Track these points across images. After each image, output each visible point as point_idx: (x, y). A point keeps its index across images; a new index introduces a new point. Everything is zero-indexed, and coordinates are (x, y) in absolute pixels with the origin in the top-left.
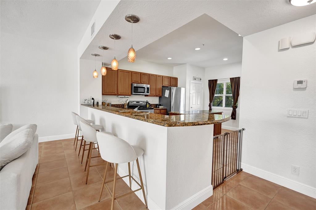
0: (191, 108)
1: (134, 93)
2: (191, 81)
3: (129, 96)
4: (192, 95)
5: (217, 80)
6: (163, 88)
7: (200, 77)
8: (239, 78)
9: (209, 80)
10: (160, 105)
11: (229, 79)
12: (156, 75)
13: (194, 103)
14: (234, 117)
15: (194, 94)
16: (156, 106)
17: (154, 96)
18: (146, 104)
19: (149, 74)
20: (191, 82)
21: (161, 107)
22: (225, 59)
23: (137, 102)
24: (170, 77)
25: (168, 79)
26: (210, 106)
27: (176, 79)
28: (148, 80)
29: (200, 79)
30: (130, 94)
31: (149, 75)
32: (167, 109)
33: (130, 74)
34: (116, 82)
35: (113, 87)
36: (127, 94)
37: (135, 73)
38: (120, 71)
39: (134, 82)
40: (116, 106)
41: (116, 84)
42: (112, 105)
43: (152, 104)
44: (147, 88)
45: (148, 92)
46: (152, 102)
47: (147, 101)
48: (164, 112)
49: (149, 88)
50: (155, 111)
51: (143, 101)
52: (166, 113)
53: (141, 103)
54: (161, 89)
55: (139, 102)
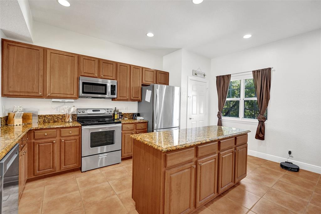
0: (190, 119)
1: (83, 95)
2: (189, 77)
3: (73, 100)
4: (191, 98)
5: (230, 75)
6: (144, 87)
7: (204, 71)
8: (270, 69)
9: (217, 77)
10: (139, 115)
11: (252, 73)
12: (130, 66)
13: (194, 112)
14: (261, 135)
15: (195, 98)
16: (133, 116)
17: (127, 100)
18: (114, 114)
19: (117, 63)
20: (189, 80)
21: (139, 118)
22: (247, 36)
23: (93, 111)
24: (157, 71)
25: (153, 73)
26: (219, 116)
27: (166, 75)
28: (114, 72)
29: (204, 75)
30: (75, 95)
31: (117, 66)
32: (149, 123)
33: (75, 59)
34: (40, 73)
35: (35, 81)
36: (68, 97)
37: (86, 58)
38: (51, 53)
39: (84, 75)
40: (50, 118)
41: (41, 76)
42: (40, 117)
43: (125, 114)
44: (111, 85)
45: (113, 93)
46: (125, 110)
47: (116, 108)
48: (143, 128)
49: (115, 86)
50: (124, 126)
51: (108, 109)
52: (146, 129)
53: (103, 113)
54: (140, 88)
55: (98, 111)
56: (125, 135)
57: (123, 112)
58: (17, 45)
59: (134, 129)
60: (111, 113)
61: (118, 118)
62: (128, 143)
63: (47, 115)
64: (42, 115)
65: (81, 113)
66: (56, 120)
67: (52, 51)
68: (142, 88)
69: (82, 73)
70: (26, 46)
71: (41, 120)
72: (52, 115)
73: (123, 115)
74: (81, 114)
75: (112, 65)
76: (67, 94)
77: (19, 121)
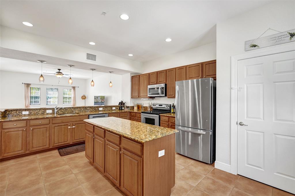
17: (173, 97)
23: (159, 105)
28: (165, 78)
31: (166, 72)
37: (152, 73)
38: (141, 76)
41: (138, 88)
47: (173, 104)
50: (162, 117)
53: (164, 107)
55: (162, 105)
56: (162, 124)
60: (168, 107)
70: (135, 77)
74: (154, 107)
75: (164, 73)
77: (136, 108)
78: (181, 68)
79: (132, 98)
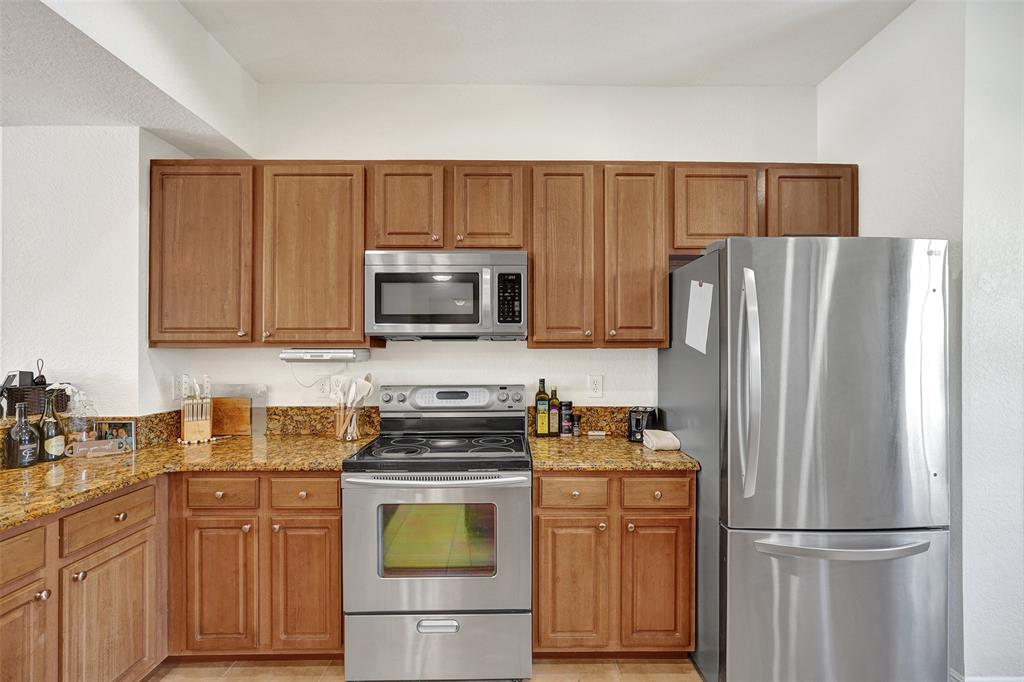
1: (378, 328)
3: (349, 354)
6: (681, 272)
10: (657, 420)
12: (600, 167)
16: (634, 424)
18: (533, 411)
21: (652, 441)
23: (442, 395)
24: (767, 168)
25: (741, 184)
28: (518, 212)
30: (353, 330)
31: (528, 176)
32: (703, 476)
33: (355, 183)
34: (243, 257)
35: (227, 288)
36: (328, 339)
37: (396, 169)
38: (276, 175)
39: (386, 243)
40: (300, 418)
41: (246, 266)
42: (272, 413)
43: (589, 409)
44: (501, 276)
45: (508, 311)
46: (595, 390)
47: (542, 381)
48: (662, 504)
49: (518, 276)
50: (550, 484)
51: (503, 388)
52: (684, 509)
53: (482, 404)
54: (659, 280)
55: (464, 395)
56: (553, 533)
57: (581, 399)
58: (183, 170)
59: (609, 502)
60: (516, 406)
61: (555, 429)
62: (574, 576)
63: (292, 408)
64: (277, 408)
65: (395, 405)
66: (319, 427)
67: (280, 170)
68: (671, 275)
69: (378, 236)
70: (205, 170)
71: (276, 426)
72: (305, 409)
73: (580, 417)
74: (394, 409)
75: (506, 181)
76: (326, 329)
77: (198, 430)
78: (635, 172)
79: (153, 344)
